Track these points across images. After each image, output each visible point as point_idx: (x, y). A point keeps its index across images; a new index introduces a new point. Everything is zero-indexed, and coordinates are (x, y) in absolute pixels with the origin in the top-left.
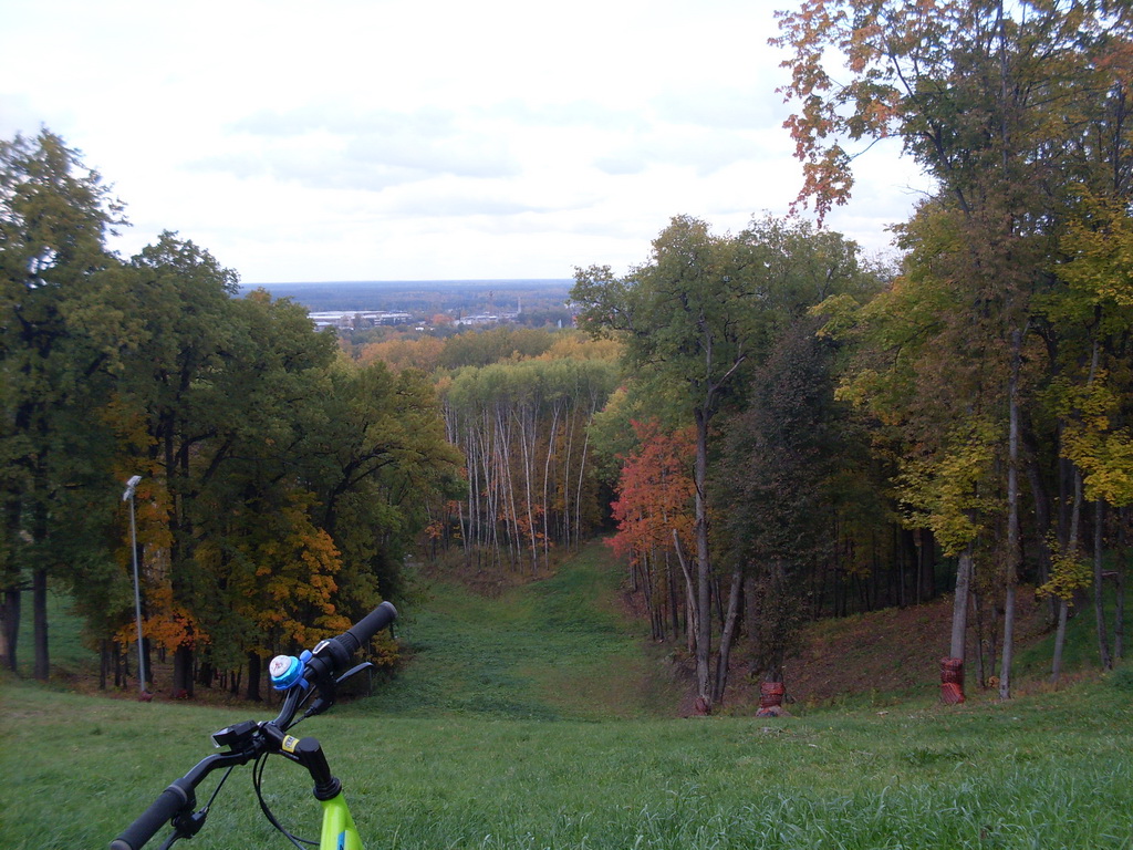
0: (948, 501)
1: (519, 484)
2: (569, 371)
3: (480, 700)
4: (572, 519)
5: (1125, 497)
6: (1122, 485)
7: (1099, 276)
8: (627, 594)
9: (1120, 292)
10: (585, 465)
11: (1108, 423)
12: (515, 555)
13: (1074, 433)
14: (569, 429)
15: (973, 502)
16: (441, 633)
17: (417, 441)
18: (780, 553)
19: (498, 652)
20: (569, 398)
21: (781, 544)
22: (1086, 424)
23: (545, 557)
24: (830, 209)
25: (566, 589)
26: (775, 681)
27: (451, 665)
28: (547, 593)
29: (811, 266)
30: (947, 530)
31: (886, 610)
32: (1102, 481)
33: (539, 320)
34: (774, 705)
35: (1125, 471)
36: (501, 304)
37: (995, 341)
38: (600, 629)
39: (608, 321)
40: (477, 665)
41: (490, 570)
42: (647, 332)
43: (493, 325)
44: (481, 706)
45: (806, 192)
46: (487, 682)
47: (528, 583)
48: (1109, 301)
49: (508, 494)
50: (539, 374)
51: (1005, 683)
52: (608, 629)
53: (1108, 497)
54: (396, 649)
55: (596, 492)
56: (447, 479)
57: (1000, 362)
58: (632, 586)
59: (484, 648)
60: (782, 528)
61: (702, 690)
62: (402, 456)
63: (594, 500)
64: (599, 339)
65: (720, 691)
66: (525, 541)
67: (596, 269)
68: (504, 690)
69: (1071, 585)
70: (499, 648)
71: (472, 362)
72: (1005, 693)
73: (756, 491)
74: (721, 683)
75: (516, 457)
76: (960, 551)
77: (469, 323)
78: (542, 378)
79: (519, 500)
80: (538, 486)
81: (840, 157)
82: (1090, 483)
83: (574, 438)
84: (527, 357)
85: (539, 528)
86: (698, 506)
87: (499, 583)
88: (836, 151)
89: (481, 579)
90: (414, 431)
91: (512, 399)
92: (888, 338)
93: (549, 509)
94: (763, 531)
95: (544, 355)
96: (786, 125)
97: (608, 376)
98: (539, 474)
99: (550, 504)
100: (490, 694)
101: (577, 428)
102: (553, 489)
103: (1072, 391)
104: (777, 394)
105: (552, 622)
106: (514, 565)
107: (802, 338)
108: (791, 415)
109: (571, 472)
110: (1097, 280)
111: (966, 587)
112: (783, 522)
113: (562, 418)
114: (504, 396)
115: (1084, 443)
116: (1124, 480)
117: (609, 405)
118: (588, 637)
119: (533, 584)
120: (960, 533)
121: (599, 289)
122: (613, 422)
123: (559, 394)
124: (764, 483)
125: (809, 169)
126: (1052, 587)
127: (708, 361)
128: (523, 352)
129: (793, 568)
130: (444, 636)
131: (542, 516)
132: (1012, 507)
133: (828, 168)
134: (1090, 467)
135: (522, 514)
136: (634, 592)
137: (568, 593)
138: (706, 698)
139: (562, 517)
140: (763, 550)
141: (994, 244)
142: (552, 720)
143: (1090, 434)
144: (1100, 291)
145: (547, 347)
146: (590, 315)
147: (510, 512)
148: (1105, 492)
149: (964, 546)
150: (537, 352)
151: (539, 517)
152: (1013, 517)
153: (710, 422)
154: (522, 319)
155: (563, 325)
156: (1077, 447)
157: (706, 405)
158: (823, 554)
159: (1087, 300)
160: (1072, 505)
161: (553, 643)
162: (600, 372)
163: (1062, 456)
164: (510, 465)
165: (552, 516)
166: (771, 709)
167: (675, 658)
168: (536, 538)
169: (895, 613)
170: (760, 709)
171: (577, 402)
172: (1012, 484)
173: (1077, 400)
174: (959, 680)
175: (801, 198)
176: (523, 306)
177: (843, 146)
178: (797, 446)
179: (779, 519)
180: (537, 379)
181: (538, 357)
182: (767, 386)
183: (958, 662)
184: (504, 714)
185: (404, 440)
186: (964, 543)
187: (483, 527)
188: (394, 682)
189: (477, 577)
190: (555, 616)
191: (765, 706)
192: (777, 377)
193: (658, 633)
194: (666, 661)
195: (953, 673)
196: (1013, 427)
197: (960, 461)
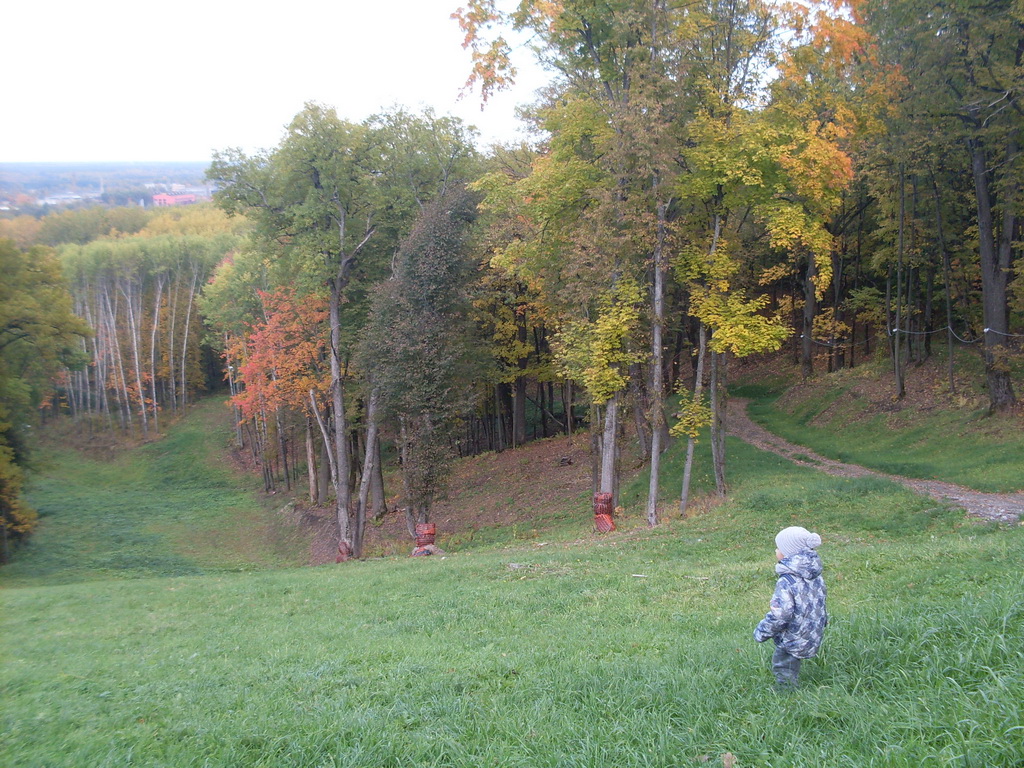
0: (599, 356)
1: (127, 354)
2: (172, 246)
3: (119, 558)
4: (178, 384)
5: (747, 348)
6: (744, 338)
7: (725, 159)
8: (235, 452)
9: (745, 173)
10: (189, 334)
11: (728, 285)
12: (126, 420)
13: (701, 294)
14: (172, 301)
15: (619, 356)
16: (61, 498)
17: (51, 315)
18: (429, 408)
19: (122, 512)
20: (170, 272)
21: (429, 400)
22: (710, 287)
23: (155, 421)
24: (492, 94)
25: (177, 450)
26: (426, 522)
27: (79, 527)
28: (160, 454)
29: (434, 147)
30: (599, 381)
31: (484, 454)
32: (728, 335)
33: (122, 200)
34: (429, 543)
35: (746, 326)
36: (83, 184)
37: (643, 214)
38: (213, 485)
39: (243, 198)
40: (104, 525)
41: (101, 435)
42: (280, 209)
43: (78, 204)
44: (122, 565)
45: (472, 78)
46: (120, 541)
47: (139, 446)
48: (738, 181)
49: (116, 362)
50: (143, 250)
51: (653, 512)
52: (221, 485)
53: (734, 349)
54: (36, 515)
55: (198, 358)
56: (66, 352)
57: (648, 233)
58: (238, 443)
59: (108, 509)
60: (429, 385)
61: (343, 535)
62: (37, 331)
63: (197, 366)
64: (233, 216)
65: (360, 535)
66: (135, 407)
67: (230, 149)
68: (138, 547)
69: (700, 425)
70: (122, 508)
71: (72, 239)
72: (653, 520)
73: (405, 350)
74: (361, 528)
75: (121, 327)
76: (608, 400)
77: (54, 202)
78: (146, 254)
79: (128, 367)
80: (145, 355)
81: (503, 48)
82: (718, 337)
83: (177, 309)
84: (126, 234)
85: (147, 394)
86: (333, 367)
87: (112, 448)
88: (500, 43)
89: (93, 445)
90: (46, 306)
91: (118, 274)
92: (543, 212)
93: (156, 377)
94: (412, 387)
95: (142, 232)
96: (453, 16)
97: (207, 250)
98: (145, 345)
99: (156, 371)
100: (126, 551)
101: (180, 299)
102: (159, 357)
103: (700, 258)
104: (423, 264)
105: (167, 481)
106: (125, 431)
107: (443, 212)
108: (436, 282)
109: (175, 341)
110: (723, 163)
111: (614, 430)
112: (431, 379)
113: (165, 290)
114: (110, 271)
115: (710, 302)
116: (746, 334)
117: (217, 278)
118: (204, 493)
119: (145, 447)
120: (611, 383)
121: (234, 169)
122: (222, 294)
123: (163, 268)
124: (412, 345)
125: (476, 56)
126: (682, 427)
127: (342, 234)
128: (120, 229)
129: (440, 420)
130: (65, 500)
131: (150, 383)
132: (658, 360)
133: (493, 57)
134: (715, 323)
135: (130, 382)
136: (241, 449)
137: (179, 453)
138: (347, 541)
139: (167, 384)
140: (413, 405)
141: (649, 129)
142: (194, 572)
143: (713, 295)
144: (729, 173)
145: (144, 225)
146: (225, 193)
147: (118, 381)
148: (731, 345)
149: (610, 395)
150: (135, 229)
151: (146, 384)
152: (658, 369)
153: (344, 290)
154: (105, 198)
155: (145, 204)
156: (704, 306)
157: (340, 275)
158: (468, 407)
159: (715, 179)
160: (697, 356)
161: (171, 500)
162: (199, 247)
163: (690, 314)
164: (118, 336)
165: (158, 383)
166: (426, 547)
167: (296, 507)
168: (146, 404)
169: (496, 457)
170: (416, 549)
171: (178, 276)
172: (657, 339)
173: (706, 266)
174: (610, 511)
175: (468, 84)
176: (105, 186)
177: (506, 38)
178: (440, 311)
179: (425, 377)
180: (141, 254)
181: (136, 234)
182: (412, 257)
183: (609, 496)
184: (147, 571)
185: (40, 315)
186: (613, 392)
187: (92, 396)
188: (29, 547)
189: (89, 443)
190: (170, 475)
191: (420, 545)
192: (421, 248)
193: (269, 484)
194: (285, 510)
195: (605, 506)
196: (658, 290)
197: (611, 320)
